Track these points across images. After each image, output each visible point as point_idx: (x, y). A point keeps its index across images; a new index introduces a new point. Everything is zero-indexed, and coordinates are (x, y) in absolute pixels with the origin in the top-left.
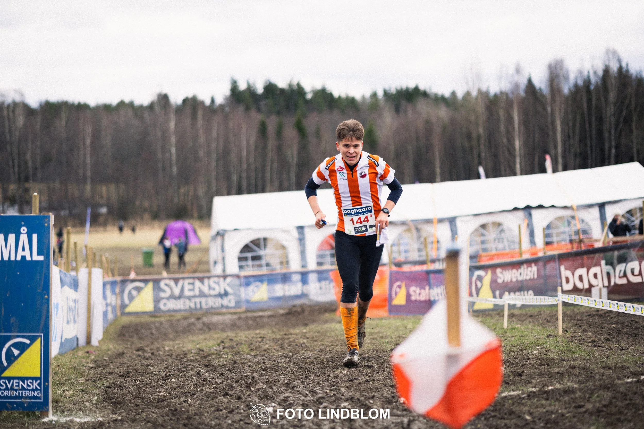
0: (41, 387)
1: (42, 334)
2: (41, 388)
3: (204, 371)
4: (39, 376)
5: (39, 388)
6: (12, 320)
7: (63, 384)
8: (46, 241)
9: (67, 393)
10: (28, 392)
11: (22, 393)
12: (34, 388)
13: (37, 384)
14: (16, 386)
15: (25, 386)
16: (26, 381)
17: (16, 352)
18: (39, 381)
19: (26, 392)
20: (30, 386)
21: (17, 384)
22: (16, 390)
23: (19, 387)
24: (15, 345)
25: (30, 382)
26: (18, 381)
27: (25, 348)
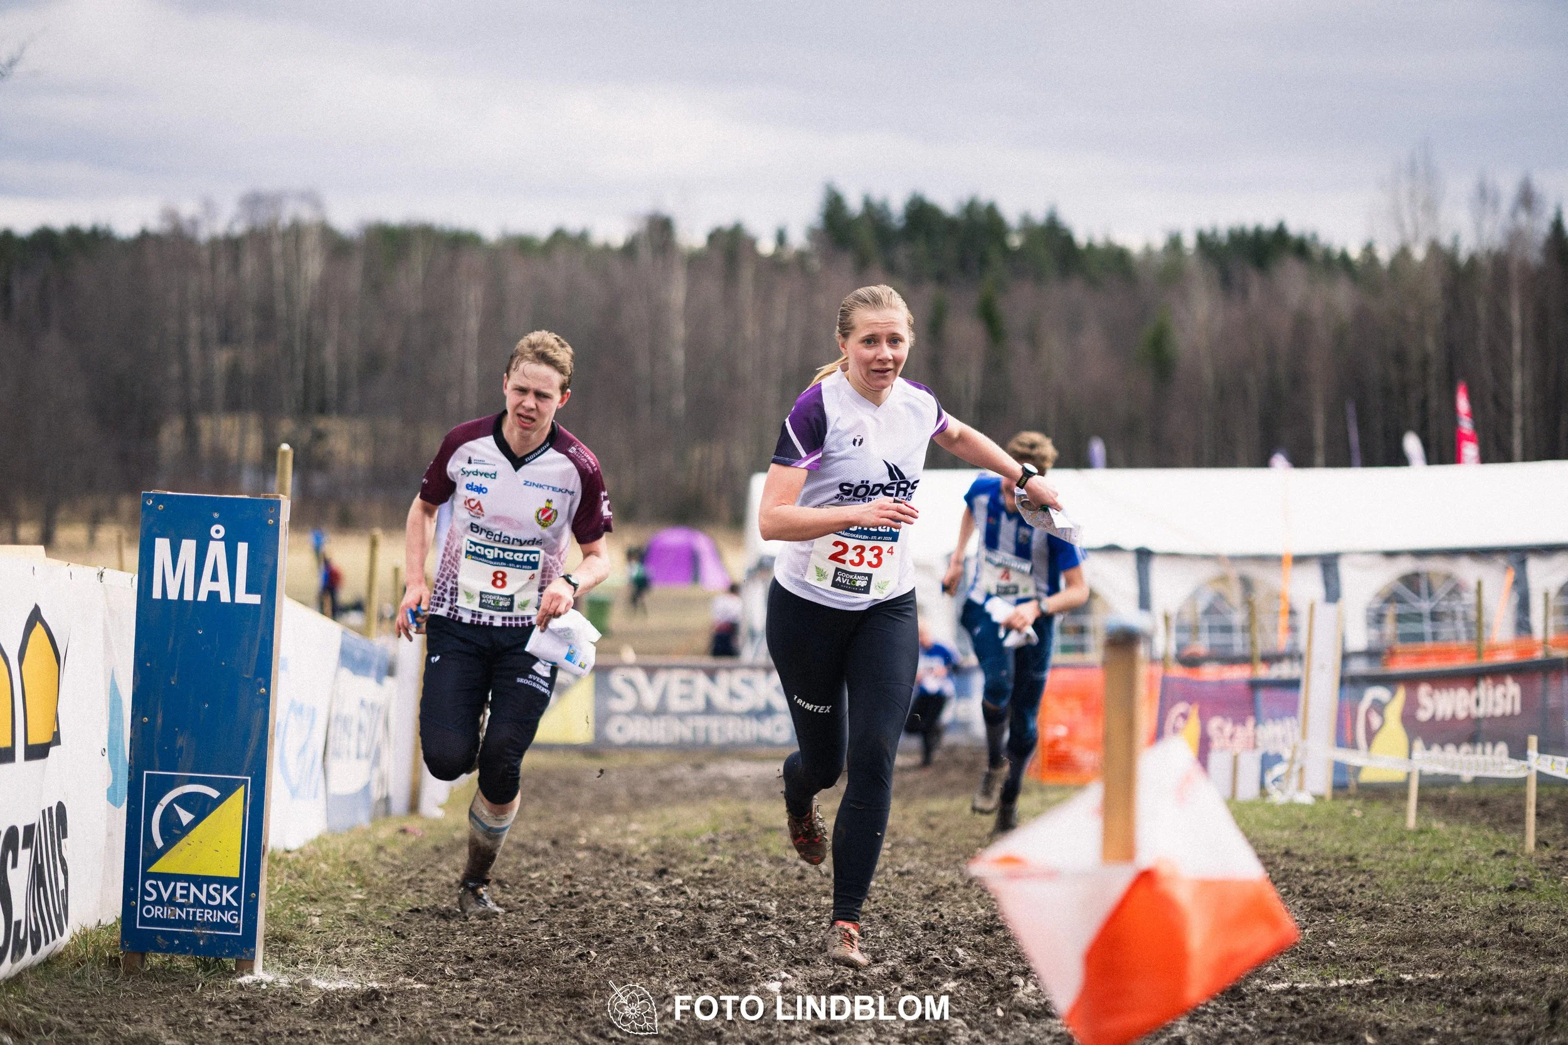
0: (238, 900)
1: (249, 778)
2: (239, 903)
3: (655, 890)
4: (235, 874)
5: (235, 904)
6: (181, 742)
7: (315, 901)
8: (268, 560)
9: (316, 920)
10: (208, 913)
11: (195, 913)
12: (224, 903)
13: (231, 895)
14: (182, 896)
15: (203, 898)
16: (205, 886)
17: (186, 817)
18: (235, 888)
19: (203, 913)
20: (214, 899)
21: (185, 892)
22: (181, 906)
23: (189, 899)
24: (186, 801)
25: (215, 890)
26: (186, 885)
27: (208, 809)
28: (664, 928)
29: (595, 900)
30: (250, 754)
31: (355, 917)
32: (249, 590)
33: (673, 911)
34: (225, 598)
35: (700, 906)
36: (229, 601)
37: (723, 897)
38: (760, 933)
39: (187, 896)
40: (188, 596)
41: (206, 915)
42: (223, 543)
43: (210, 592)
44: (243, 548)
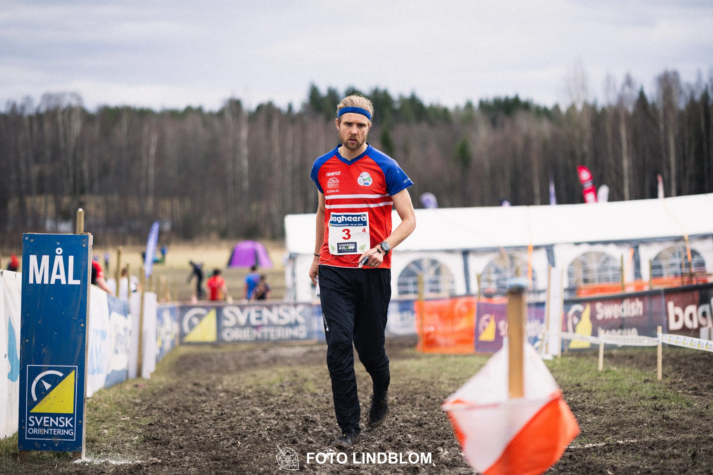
0: (73, 425)
1: (77, 366)
2: (74, 425)
3: (261, 411)
4: (73, 413)
5: (72, 426)
6: (44, 350)
7: (103, 421)
8: (84, 263)
9: (106, 431)
10: (59, 431)
11: (53, 431)
12: (66, 426)
13: (70, 422)
14: (47, 423)
15: (57, 424)
16: (57, 418)
17: (47, 386)
18: (72, 418)
19: (57, 431)
20: (62, 424)
21: (48, 421)
22: (46, 428)
23: (50, 424)
24: (47, 378)
25: (62, 420)
26: (48, 418)
27: (58, 381)
28: (270, 429)
29: (234, 417)
30: (77, 356)
31: (124, 429)
32: (75, 278)
33: (272, 421)
34: (63, 282)
35: (285, 418)
36: (65, 283)
37: (294, 413)
38: (315, 430)
39: (49, 423)
40: (46, 282)
41: (58, 432)
42: (62, 256)
43: (56, 280)
44: (71, 259)
